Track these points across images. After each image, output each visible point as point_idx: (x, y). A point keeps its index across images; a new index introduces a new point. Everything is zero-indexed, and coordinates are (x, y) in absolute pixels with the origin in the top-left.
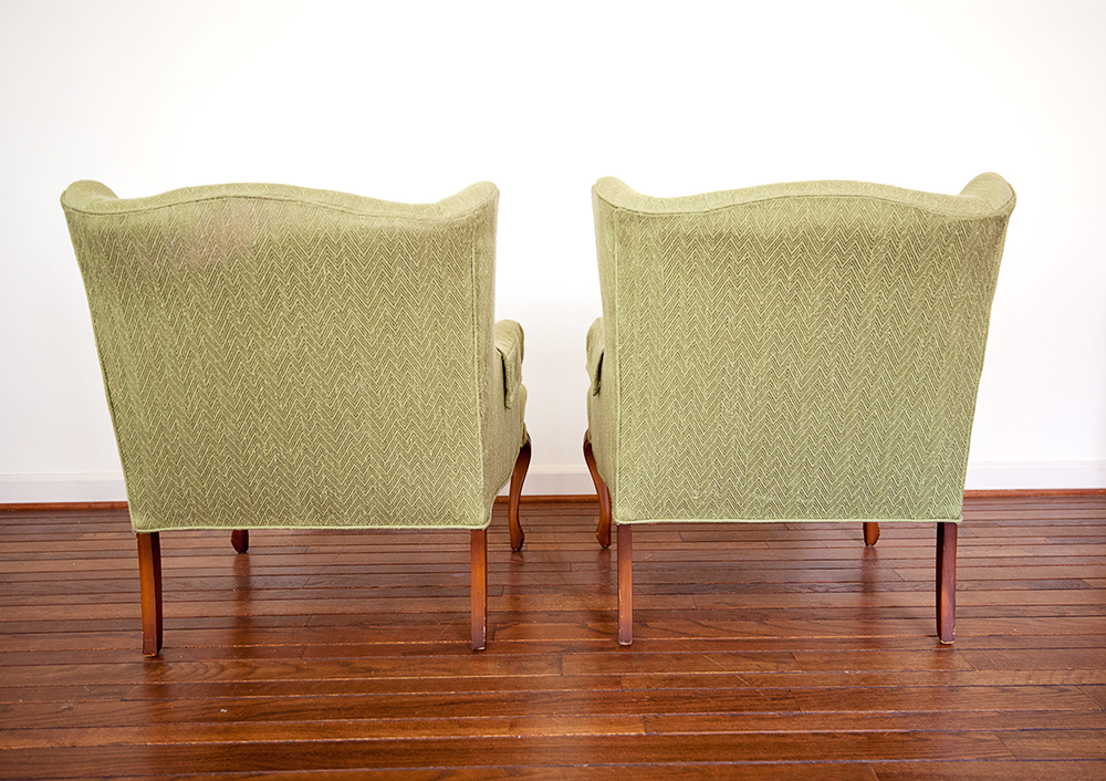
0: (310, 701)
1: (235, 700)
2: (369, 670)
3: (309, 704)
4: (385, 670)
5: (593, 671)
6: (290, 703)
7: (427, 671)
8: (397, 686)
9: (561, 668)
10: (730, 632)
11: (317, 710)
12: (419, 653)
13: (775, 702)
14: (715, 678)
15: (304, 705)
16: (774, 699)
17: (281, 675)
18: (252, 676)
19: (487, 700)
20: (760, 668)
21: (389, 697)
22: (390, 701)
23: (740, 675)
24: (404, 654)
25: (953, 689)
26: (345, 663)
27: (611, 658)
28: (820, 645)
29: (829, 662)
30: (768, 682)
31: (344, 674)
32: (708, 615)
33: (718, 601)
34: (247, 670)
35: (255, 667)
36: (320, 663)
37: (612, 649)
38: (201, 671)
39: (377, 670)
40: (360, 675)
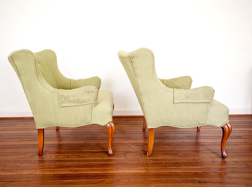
1: (55, 164)
6: (67, 164)
7: (96, 157)
8: (90, 161)
10: (163, 148)
11: (73, 166)
12: (94, 153)
13: (174, 165)
14: (160, 159)
15: (70, 165)
16: (174, 164)
17: (64, 158)
18: (58, 158)
19: (110, 164)
20: (170, 157)
21: (89, 163)
22: (89, 164)
23: (166, 158)
24: (91, 153)
25: (213, 162)
26: (78, 155)
27: (137, 155)
28: (183, 151)
29: (185, 155)
30: (172, 160)
31: (78, 158)
32: (157, 144)
33: (159, 141)
34: (56, 157)
35: (58, 156)
36: (72, 155)
37: (137, 152)
38: (47, 157)
39: (85, 157)
40: (81, 158)
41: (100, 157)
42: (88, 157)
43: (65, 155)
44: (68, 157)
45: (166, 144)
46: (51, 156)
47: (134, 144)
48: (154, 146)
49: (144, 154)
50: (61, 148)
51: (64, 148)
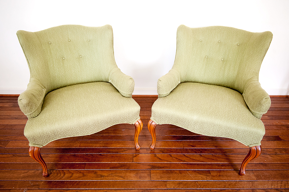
2: (101, 176)
5: (159, 179)
7: (116, 177)
9: (150, 177)
14: (191, 182)
26: (95, 173)
27: (163, 172)
28: (217, 167)
29: (220, 176)
30: (205, 186)
31: (95, 178)
32: (187, 151)
33: (189, 144)
34: (70, 175)
35: (73, 174)
36: (89, 172)
37: (163, 167)
38: (59, 175)
39: (104, 176)
40: (99, 178)
41: (121, 177)
42: (107, 177)
43: (80, 172)
44: (84, 175)
45: (196, 151)
46: (64, 174)
47: (160, 151)
48: (183, 154)
49: (171, 172)
50: (77, 156)
51: (81, 157)
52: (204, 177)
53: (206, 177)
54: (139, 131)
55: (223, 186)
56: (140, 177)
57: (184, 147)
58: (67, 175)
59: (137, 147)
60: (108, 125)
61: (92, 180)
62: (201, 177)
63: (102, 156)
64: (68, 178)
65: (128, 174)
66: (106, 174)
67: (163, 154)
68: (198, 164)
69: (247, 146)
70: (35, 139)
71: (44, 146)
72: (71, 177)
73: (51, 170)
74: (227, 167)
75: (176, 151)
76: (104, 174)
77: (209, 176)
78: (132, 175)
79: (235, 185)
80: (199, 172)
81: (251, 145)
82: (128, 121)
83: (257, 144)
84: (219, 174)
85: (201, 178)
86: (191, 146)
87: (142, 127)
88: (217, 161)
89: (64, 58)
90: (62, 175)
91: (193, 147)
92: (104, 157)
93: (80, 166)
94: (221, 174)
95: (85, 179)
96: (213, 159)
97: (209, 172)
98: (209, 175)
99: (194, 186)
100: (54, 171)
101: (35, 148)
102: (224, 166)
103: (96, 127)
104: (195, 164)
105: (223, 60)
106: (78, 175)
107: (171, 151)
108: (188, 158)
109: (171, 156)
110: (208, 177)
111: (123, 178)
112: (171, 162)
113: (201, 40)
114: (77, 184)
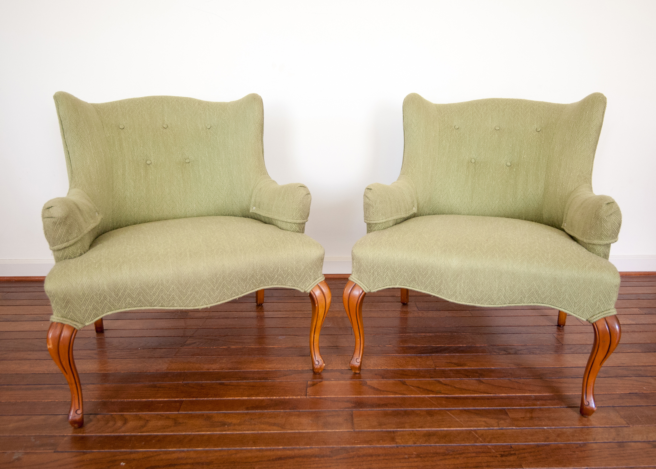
0: (183, 455)
1: (131, 453)
2: (224, 424)
3: (181, 458)
4: (235, 425)
5: (374, 427)
6: (169, 457)
7: (263, 426)
8: (242, 440)
9: (353, 424)
10: (462, 390)
11: (187, 464)
12: (257, 408)
13: (504, 458)
14: (460, 433)
15: (178, 459)
16: (502, 456)
17: (164, 428)
18: (145, 429)
19: (304, 456)
20: (487, 425)
21: (237, 452)
22: (238, 456)
23: (475, 431)
24: (247, 409)
25: (621, 444)
26: (209, 418)
27: (386, 414)
28: (522, 402)
29: (532, 418)
30: (494, 438)
31: (207, 427)
32: (444, 374)
33: (448, 361)
34: (141, 423)
35: (147, 421)
36: (191, 417)
37: (385, 405)
38: (111, 423)
39: (229, 424)
40: (218, 429)
41: (274, 424)
42: (239, 424)
43: (168, 418)
44: (176, 422)
45: (468, 374)
46: (125, 421)
47: (376, 374)
48: (436, 380)
49: (406, 413)
50: (159, 387)
51: (169, 388)
52: (493, 422)
53: (497, 421)
54: (321, 312)
55: (542, 439)
56: (325, 425)
57: (438, 367)
58: (131, 424)
59: (317, 363)
60: (246, 286)
61: (198, 431)
62: (485, 422)
63: (227, 385)
64: (134, 429)
65: (293, 419)
66: (234, 421)
67: (384, 381)
68: (474, 398)
69: (585, 320)
70: (68, 302)
71: (87, 324)
72: (143, 427)
73: (91, 414)
74: (549, 402)
75: (417, 374)
76: (229, 421)
77: (504, 419)
78: (305, 420)
79: (573, 436)
80: (478, 413)
81: (595, 317)
82: (295, 281)
83: (607, 312)
84: (528, 415)
85: (483, 423)
86: (455, 364)
87: (328, 300)
88: (521, 390)
89: (148, 162)
90: (119, 423)
91: (458, 366)
92: (231, 387)
93: (168, 406)
94: (534, 415)
95: (179, 431)
96: (511, 388)
97: (504, 412)
98: (504, 417)
99: (466, 439)
100: (99, 416)
101: (65, 327)
102: (542, 400)
103: (217, 289)
104: (467, 398)
105: (509, 164)
106: (160, 423)
107: (404, 374)
108: (449, 387)
109: (404, 383)
110: (502, 422)
111: (282, 427)
112: (405, 394)
113: (457, 127)
114: (159, 440)
